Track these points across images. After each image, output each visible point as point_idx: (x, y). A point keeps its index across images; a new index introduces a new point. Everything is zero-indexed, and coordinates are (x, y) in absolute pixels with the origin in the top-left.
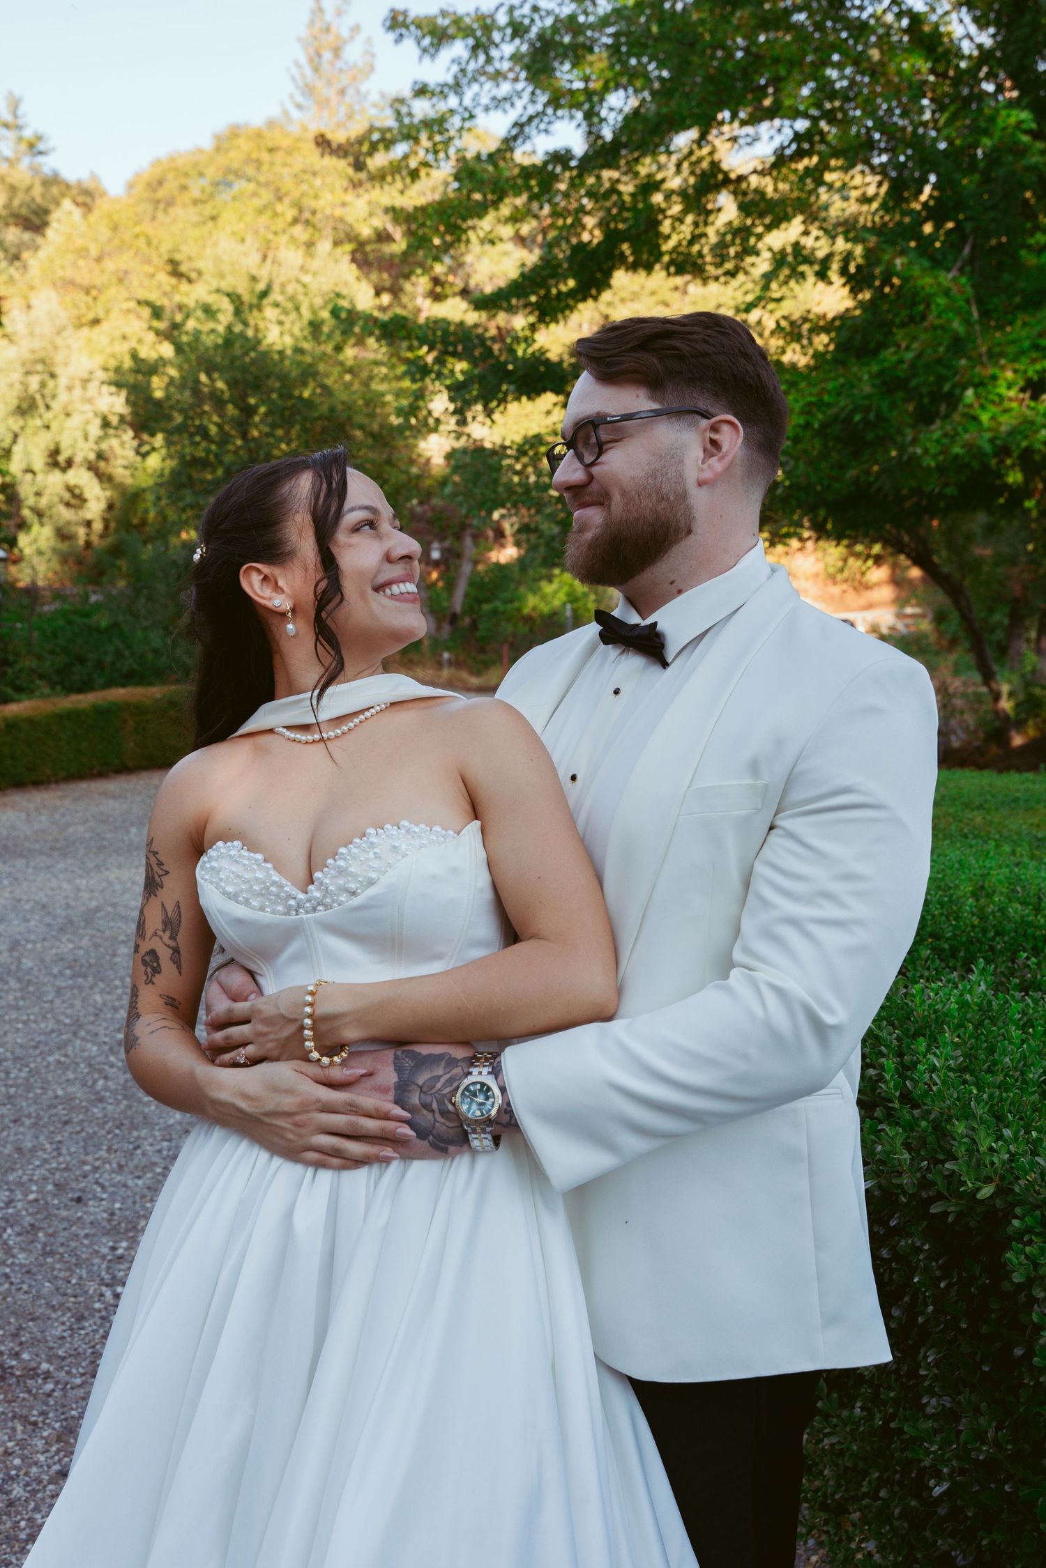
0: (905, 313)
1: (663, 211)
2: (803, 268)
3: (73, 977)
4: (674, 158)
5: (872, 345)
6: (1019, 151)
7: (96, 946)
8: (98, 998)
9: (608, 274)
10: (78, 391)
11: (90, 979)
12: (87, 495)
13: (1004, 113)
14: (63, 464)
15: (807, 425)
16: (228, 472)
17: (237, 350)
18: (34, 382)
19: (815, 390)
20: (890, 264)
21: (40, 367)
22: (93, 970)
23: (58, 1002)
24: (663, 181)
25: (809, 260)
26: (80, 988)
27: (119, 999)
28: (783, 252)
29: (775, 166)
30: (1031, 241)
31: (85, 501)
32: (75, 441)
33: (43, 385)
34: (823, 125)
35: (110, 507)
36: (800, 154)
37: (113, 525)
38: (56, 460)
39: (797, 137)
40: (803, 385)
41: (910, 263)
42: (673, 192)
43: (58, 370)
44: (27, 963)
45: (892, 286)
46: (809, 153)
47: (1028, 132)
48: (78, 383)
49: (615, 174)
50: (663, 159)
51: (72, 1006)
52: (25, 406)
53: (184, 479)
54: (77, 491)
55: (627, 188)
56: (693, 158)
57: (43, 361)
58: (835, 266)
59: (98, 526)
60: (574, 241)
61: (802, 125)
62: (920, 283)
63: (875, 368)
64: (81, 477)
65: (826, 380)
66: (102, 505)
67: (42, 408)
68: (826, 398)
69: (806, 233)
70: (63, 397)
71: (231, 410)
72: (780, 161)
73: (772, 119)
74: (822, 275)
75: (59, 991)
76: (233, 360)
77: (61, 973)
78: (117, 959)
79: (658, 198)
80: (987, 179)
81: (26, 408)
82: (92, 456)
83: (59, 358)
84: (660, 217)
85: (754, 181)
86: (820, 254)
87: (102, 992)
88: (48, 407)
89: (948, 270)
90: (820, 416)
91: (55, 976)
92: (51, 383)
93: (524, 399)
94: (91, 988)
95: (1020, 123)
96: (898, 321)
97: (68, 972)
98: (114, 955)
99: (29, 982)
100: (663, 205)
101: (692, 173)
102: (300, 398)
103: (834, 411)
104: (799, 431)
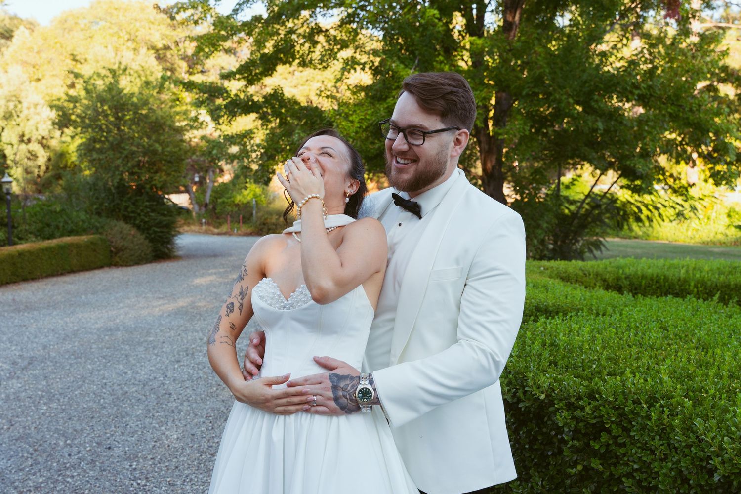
0: (396, 84)
1: (297, 42)
2: (356, 66)
3: (75, 359)
4: (301, 21)
5: (384, 97)
6: (434, 25)
7: (82, 345)
8: (89, 366)
9: (276, 65)
10: (32, 110)
11: (83, 359)
12: (38, 154)
13: (428, 10)
14: (26, 141)
15: (360, 127)
16: (112, 144)
17: (114, 93)
18: (11, 105)
19: (363, 114)
20: (390, 66)
21: (14, 99)
22: (83, 355)
23: (72, 369)
24: (297, 30)
25: (359, 64)
26: (80, 363)
27: (99, 366)
28: (347, 59)
29: (340, 26)
30: (437, 59)
31: (37, 157)
32: (32, 131)
33: (16, 106)
34: (359, 11)
35: (49, 159)
36: (350, 22)
37: (51, 168)
38: (22, 139)
39: (349, 15)
40: (358, 111)
41: (397, 66)
42: (300, 34)
43: (22, 100)
44: (53, 354)
45: (389, 74)
46: (354, 22)
47: (437, 18)
48: (32, 106)
49: (278, 27)
50: (296, 21)
51: (79, 370)
52: (7, 115)
53: (91, 147)
54: (33, 153)
55: (282, 32)
56: (308, 22)
57: (15, 96)
58: (367, 66)
59: (43, 168)
60: (262, 52)
61: (350, 11)
62: (402, 73)
63: (386, 106)
64: (35, 147)
65: (367, 110)
66: (46, 159)
67: (16, 117)
68: (368, 117)
69: (355, 53)
70: (25, 112)
71: (112, 119)
72: (343, 23)
73: (340, 7)
74: (363, 69)
75: (71, 365)
76: (113, 97)
77: (69, 358)
78: (93, 350)
79: (294, 36)
80: (422, 35)
81: (8, 116)
82: (40, 138)
83: (23, 94)
84: (296, 44)
85: (332, 32)
86: (362, 61)
87: (90, 364)
88: (18, 116)
89: (411, 69)
90: (365, 124)
91: (67, 359)
92: (19, 106)
93: (243, 115)
94: (85, 362)
95: (434, 15)
96: (393, 87)
97: (72, 357)
98: (91, 348)
99: (56, 362)
100: (297, 39)
101: (308, 27)
102: (141, 114)
103: (371, 122)
104: (358, 130)
